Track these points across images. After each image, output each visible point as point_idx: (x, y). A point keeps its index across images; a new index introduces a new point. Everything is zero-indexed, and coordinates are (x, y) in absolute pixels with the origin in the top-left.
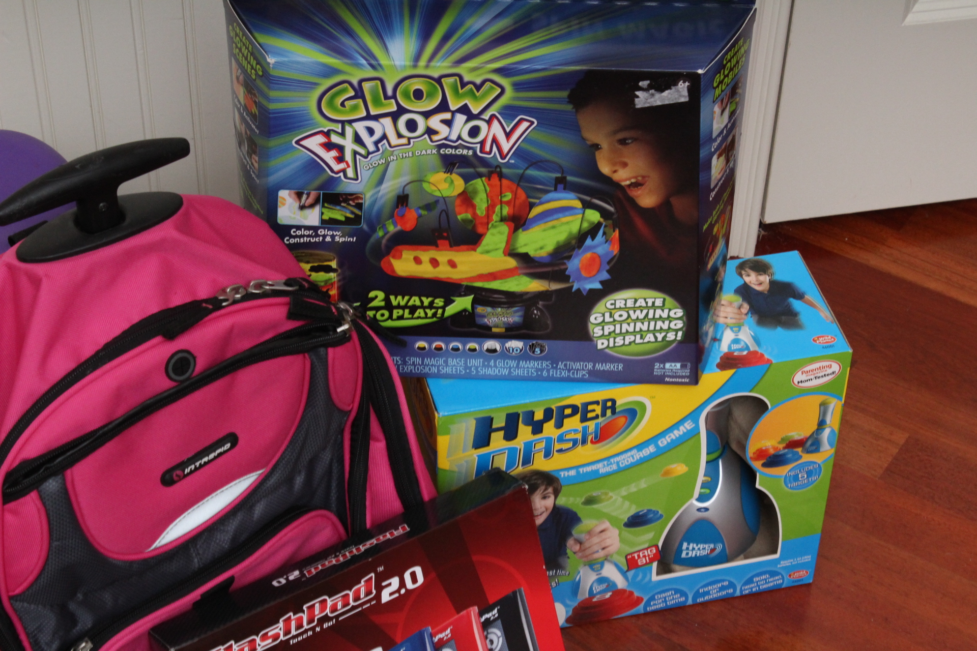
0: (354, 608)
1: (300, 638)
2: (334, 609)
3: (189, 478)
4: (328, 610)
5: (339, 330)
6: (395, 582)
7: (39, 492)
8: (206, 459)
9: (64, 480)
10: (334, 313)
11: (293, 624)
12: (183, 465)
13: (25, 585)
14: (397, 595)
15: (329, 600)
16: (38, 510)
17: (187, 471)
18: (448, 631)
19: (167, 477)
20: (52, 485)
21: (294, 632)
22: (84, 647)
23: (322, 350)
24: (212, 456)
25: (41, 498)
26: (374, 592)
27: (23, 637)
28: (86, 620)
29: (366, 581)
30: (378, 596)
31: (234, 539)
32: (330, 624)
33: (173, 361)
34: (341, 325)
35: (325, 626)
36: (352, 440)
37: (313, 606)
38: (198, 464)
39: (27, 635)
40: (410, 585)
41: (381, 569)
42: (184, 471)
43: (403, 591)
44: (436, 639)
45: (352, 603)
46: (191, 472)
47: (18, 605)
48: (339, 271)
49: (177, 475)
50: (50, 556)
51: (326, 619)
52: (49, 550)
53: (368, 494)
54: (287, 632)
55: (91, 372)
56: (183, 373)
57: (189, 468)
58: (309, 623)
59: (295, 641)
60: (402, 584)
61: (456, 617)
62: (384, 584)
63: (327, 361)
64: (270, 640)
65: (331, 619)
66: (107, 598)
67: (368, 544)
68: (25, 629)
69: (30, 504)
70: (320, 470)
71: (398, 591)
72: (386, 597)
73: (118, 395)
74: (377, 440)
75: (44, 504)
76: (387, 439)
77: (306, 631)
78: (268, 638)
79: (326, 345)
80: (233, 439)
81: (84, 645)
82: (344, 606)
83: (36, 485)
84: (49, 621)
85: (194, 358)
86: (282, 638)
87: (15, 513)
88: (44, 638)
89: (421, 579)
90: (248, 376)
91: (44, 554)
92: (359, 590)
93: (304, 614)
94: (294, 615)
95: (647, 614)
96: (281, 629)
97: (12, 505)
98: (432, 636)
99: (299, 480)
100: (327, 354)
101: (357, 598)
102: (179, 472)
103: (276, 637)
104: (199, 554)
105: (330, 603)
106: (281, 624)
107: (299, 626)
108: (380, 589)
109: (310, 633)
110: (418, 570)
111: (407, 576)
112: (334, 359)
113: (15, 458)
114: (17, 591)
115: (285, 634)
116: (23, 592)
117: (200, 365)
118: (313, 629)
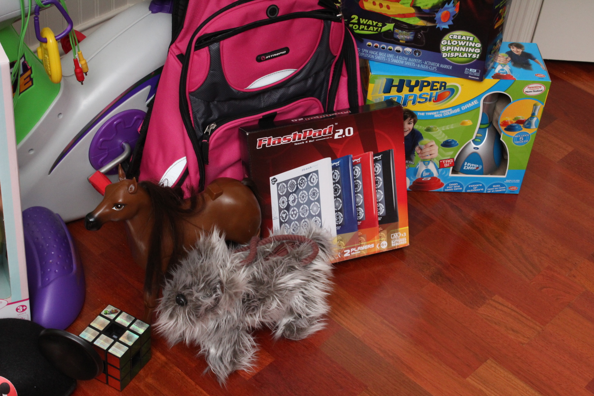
0: (323, 137)
1: (299, 144)
2: (314, 135)
3: (267, 61)
4: (312, 135)
5: (338, 16)
6: (341, 131)
7: (209, 48)
8: (275, 55)
9: (219, 45)
10: (337, 7)
11: (297, 136)
12: (266, 55)
13: (196, 88)
14: (341, 137)
15: (313, 131)
16: (208, 55)
17: (267, 57)
18: (359, 159)
19: (259, 58)
20: (214, 46)
21: (297, 140)
22: (213, 126)
23: (329, 21)
24: (278, 54)
25: (209, 50)
26: (332, 133)
27: (191, 113)
28: (215, 115)
29: (329, 127)
30: (333, 136)
31: (279, 99)
32: (312, 141)
33: (270, 8)
34: (338, 14)
35: (310, 141)
36: (334, 71)
37: (307, 131)
38: (272, 56)
39: (193, 113)
40: (347, 134)
41: (336, 124)
42: (266, 57)
43: (344, 136)
44: (354, 161)
45: (322, 135)
46: (269, 59)
47: (192, 97)
48: (341, 3)
49: (263, 58)
50: (208, 77)
51: (310, 138)
52: (208, 74)
53: (336, 97)
54: (294, 139)
55: (238, 5)
56: (273, 15)
57: (268, 57)
58: (303, 138)
59: (297, 144)
60: (344, 133)
61: (364, 154)
62: (337, 131)
63: (330, 27)
64: (287, 141)
65: (312, 139)
66: (225, 108)
67: (333, 114)
68: (192, 110)
69: (204, 52)
70: (319, 81)
71: (342, 136)
72: (336, 137)
73: (246, 17)
74: (344, 76)
75: (210, 53)
76: (348, 77)
77: (302, 141)
78: (286, 140)
79: (331, 20)
80: (288, 50)
81: (213, 124)
82: (319, 135)
83: (208, 45)
84: (202, 109)
85: (278, 9)
86: (292, 141)
87: (198, 55)
88: (199, 115)
89: (352, 133)
90: (299, 23)
91: (206, 75)
92: (326, 130)
93: (302, 133)
94: (298, 133)
95: (444, 192)
96: (292, 137)
97: (197, 52)
98: (352, 159)
99: (310, 81)
100: (331, 24)
101: (324, 134)
102: (264, 57)
103: (289, 140)
104: (264, 102)
105: (313, 132)
106: (292, 135)
107: (299, 138)
108: (335, 132)
109: (303, 143)
110: (352, 129)
111: (347, 130)
112: (333, 28)
113: (203, 32)
114: (192, 90)
115: (293, 140)
116: (195, 91)
117: (280, 14)
118: (304, 141)
